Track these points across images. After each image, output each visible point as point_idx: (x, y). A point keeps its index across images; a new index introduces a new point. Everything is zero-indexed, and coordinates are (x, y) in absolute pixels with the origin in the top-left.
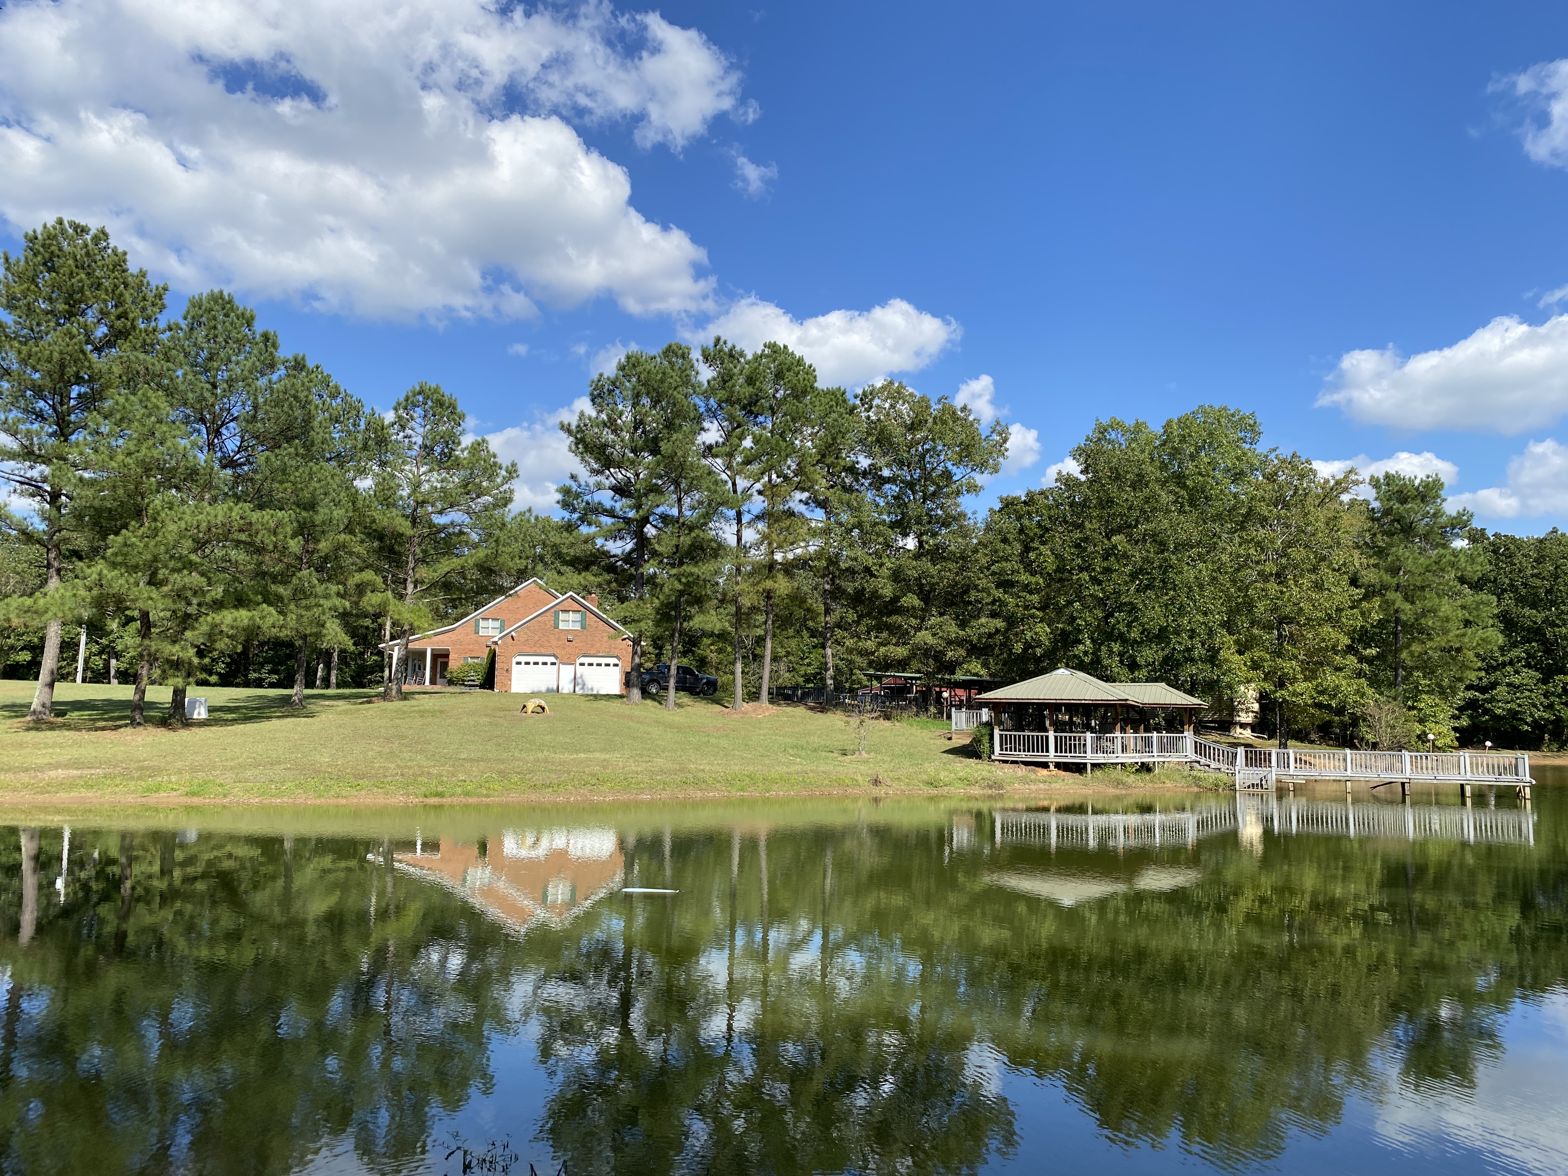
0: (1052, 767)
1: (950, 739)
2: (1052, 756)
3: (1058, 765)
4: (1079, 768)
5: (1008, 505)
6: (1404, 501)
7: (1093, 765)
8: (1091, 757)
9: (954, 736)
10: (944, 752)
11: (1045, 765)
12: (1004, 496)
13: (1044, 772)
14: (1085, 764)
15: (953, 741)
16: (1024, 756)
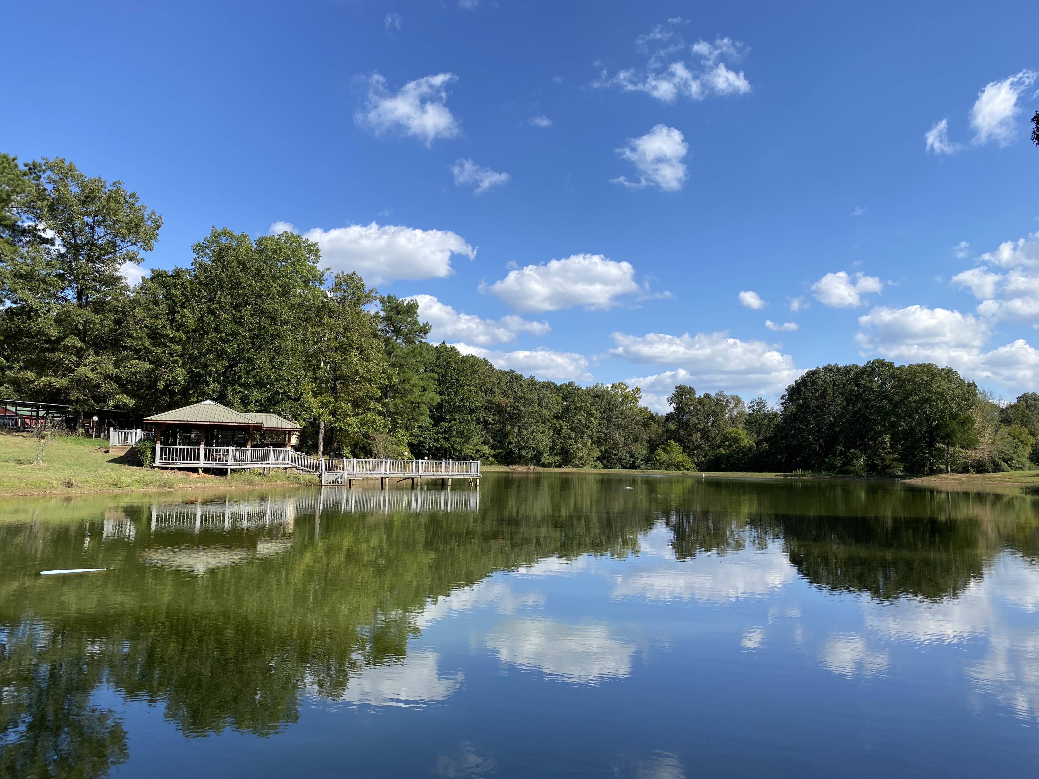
0: (201, 471)
1: (107, 452)
2: (202, 463)
3: (206, 471)
4: (222, 472)
5: (158, 276)
6: (398, 313)
7: (231, 470)
8: (231, 464)
9: (111, 450)
10: (109, 461)
11: (195, 470)
12: (156, 269)
13: (195, 475)
14: (227, 469)
15: (110, 453)
16: (179, 463)
